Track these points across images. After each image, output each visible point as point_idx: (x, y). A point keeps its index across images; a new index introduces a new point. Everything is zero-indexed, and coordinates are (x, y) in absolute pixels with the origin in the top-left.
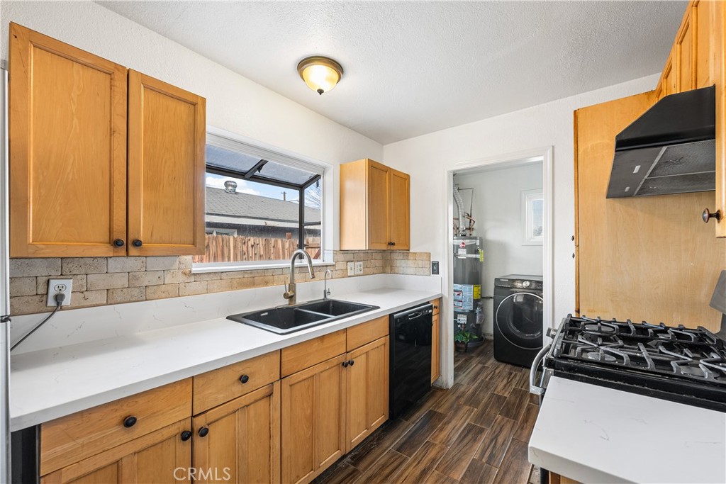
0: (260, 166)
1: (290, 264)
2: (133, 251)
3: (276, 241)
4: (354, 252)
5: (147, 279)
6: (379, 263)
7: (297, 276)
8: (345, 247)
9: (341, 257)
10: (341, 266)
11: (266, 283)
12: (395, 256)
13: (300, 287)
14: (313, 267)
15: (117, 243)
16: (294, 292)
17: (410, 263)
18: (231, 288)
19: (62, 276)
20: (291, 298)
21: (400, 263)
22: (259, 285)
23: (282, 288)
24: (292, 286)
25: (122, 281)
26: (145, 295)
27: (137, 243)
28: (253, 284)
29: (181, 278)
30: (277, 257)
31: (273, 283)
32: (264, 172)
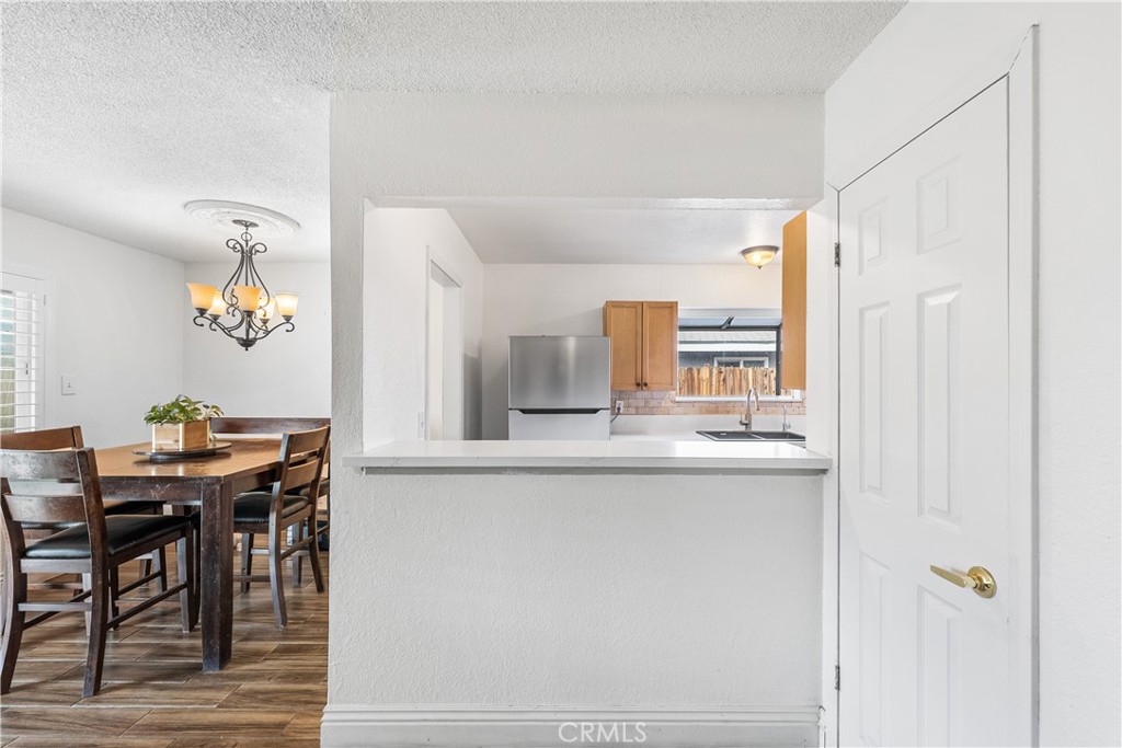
0: (730, 321)
1: (746, 399)
2: (644, 388)
5: (653, 403)
7: (752, 409)
11: (728, 412)
13: (754, 418)
15: (638, 385)
16: (750, 421)
18: (701, 413)
19: (620, 399)
20: (747, 425)
22: (722, 413)
23: (740, 418)
24: (748, 416)
25: (642, 403)
26: (651, 411)
27: (646, 385)
29: (670, 404)
30: (732, 392)
31: (734, 413)
32: (732, 324)
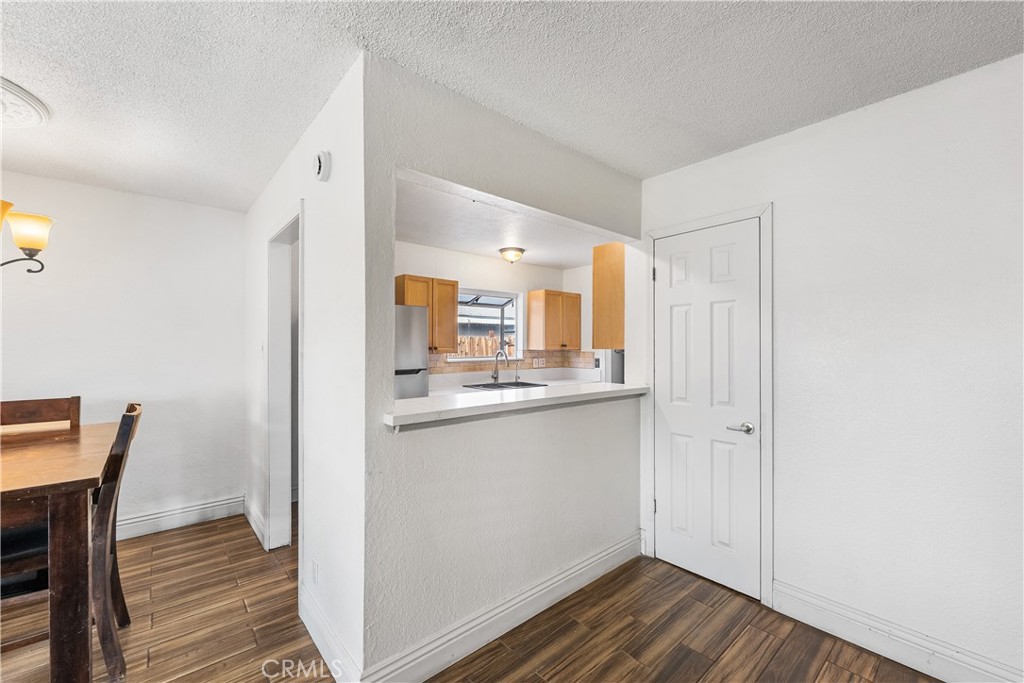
0: (478, 298)
2: (434, 351)
3: (480, 339)
4: (538, 351)
6: (559, 359)
7: (499, 366)
8: (531, 348)
9: (529, 355)
10: (528, 361)
11: (483, 370)
12: (571, 354)
14: (508, 361)
15: (430, 348)
16: (498, 375)
17: (581, 359)
18: (464, 371)
20: (496, 378)
21: (574, 359)
22: (478, 370)
23: (491, 373)
24: (496, 372)
27: (436, 348)
28: (474, 370)
29: (443, 364)
31: (486, 369)
32: (478, 301)
